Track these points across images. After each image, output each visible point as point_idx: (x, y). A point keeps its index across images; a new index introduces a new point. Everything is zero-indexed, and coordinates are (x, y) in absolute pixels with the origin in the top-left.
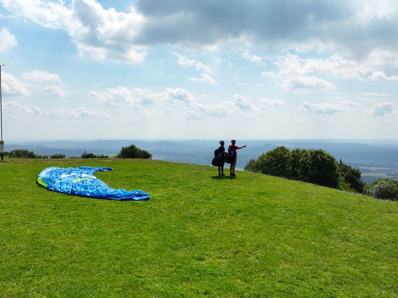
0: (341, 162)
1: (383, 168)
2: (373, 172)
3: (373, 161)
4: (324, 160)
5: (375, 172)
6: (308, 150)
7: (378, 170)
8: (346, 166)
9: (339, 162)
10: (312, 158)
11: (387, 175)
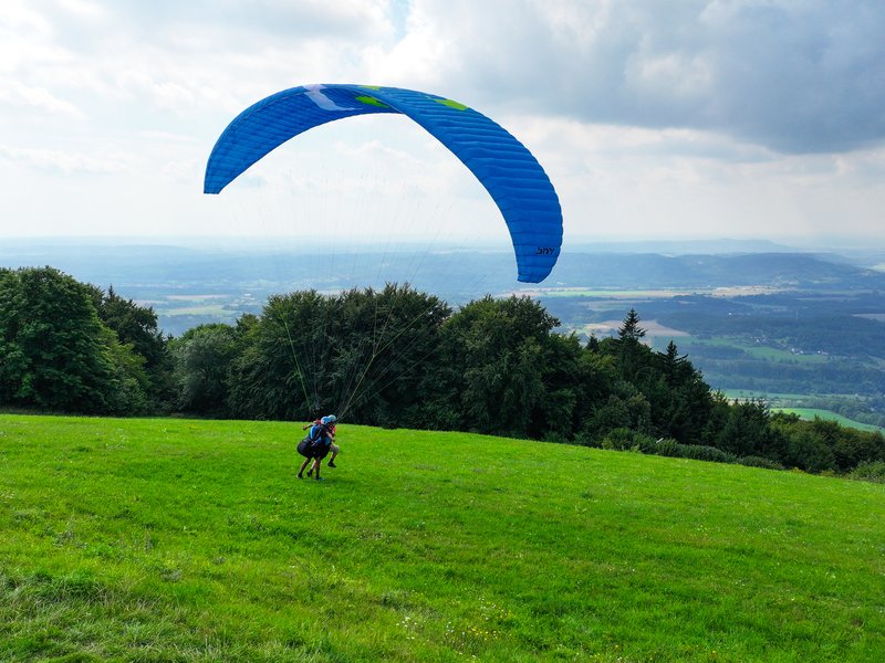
0: (111, 292)
1: (216, 297)
2: (196, 305)
3: (194, 283)
4: (58, 294)
5: (202, 304)
6: (15, 268)
7: (206, 301)
8: (123, 302)
9: (107, 295)
10: (26, 290)
11: (225, 308)
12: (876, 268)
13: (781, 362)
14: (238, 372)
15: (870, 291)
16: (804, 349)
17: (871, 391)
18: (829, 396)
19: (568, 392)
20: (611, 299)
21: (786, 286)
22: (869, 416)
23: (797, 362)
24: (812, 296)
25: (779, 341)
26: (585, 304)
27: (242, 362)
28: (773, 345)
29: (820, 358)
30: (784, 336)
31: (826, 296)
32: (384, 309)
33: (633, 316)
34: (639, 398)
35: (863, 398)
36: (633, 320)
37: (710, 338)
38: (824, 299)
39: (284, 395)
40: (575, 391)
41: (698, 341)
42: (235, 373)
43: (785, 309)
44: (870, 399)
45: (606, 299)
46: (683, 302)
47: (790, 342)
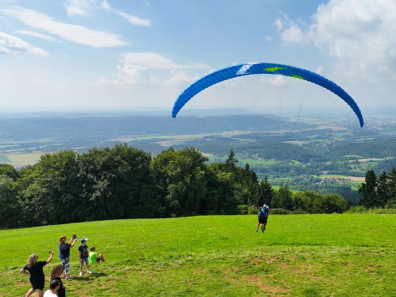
12: (290, 120)
13: (256, 165)
14: (25, 199)
15: (289, 131)
16: (265, 158)
17: (294, 175)
18: (277, 179)
19: (215, 191)
20: (172, 139)
21: (254, 130)
22: (295, 187)
23: (262, 165)
24: (265, 134)
25: (254, 156)
26: (158, 143)
27: (27, 193)
28: (251, 158)
29: (272, 162)
30: (255, 154)
31: (272, 134)
32: (118, 158)
33: (232, 153)
34: (245, 191)
35: (291, 179)
36: (232, 155)
37: (223, 156)
38: (271, 135)
39: (60, 209)
40: (218, 191)
41: (218, 158)
42: (23, 200)
43: (254, 141)
44: (294, 179)
45: (169, 140)
46: (208, 140)
47: (259, 156)
